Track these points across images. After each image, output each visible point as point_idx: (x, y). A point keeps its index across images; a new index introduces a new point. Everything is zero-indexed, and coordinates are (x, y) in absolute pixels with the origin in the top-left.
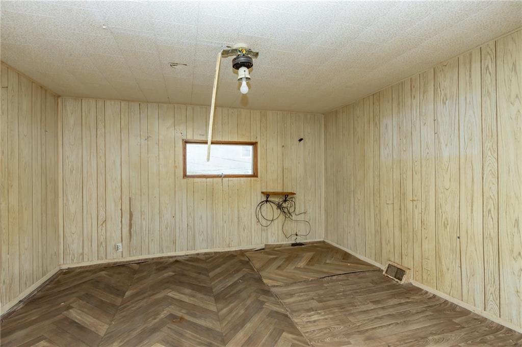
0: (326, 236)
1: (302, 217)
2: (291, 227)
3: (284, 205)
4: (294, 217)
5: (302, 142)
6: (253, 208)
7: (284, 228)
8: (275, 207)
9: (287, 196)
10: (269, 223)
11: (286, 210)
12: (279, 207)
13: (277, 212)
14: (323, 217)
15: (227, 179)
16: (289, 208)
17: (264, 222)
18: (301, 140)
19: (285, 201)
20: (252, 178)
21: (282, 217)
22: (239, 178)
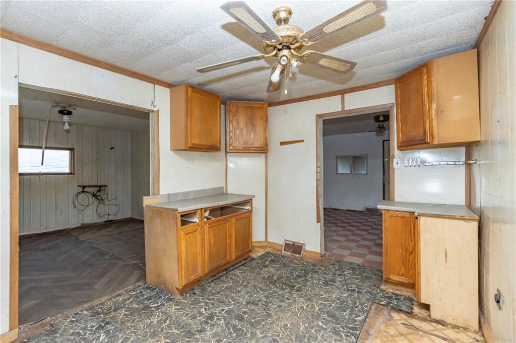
0: (132, 214)
1: (113, 202)
2: (104, 209)
3: (98, 194)
4: (106, 202)
5: (113, 150)
6: (70, 197)
7: (98, 210)
8: (90, 196)
9: (100, 187)
10: (84, 208)
11: (99, 198)
12: (94, 195)
13: (92, 199)
14: (130, 201)
15: (45, 176)
16: (102, 196)
17: (80, 208)
18: (112, 148)
19: (99, 191)
20: (69, 176)
21: (96, 203)
22: (57, 176)
